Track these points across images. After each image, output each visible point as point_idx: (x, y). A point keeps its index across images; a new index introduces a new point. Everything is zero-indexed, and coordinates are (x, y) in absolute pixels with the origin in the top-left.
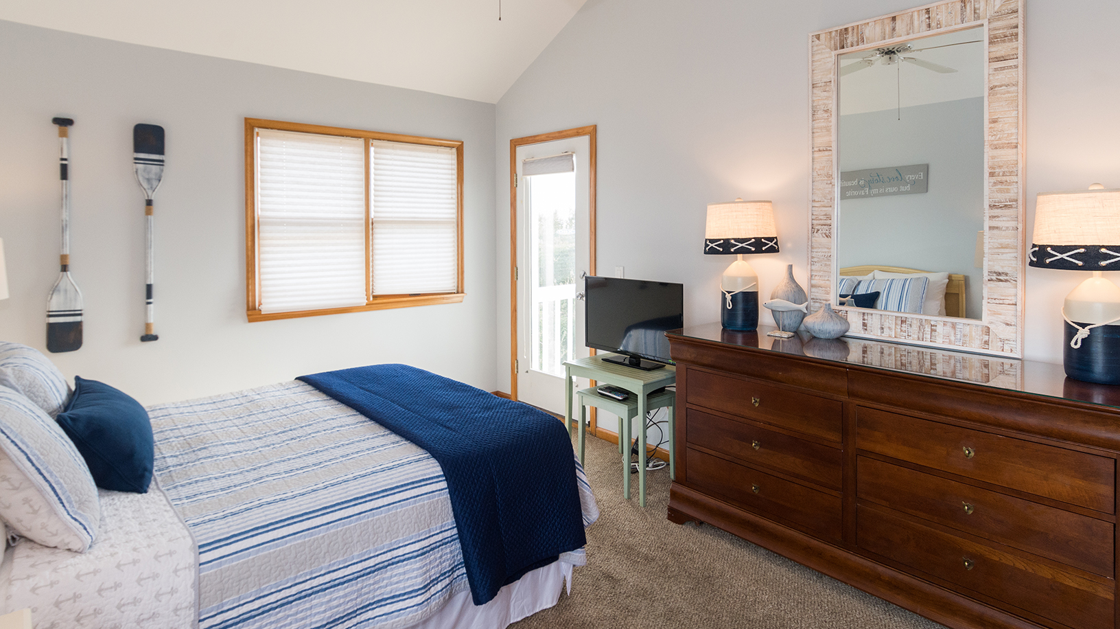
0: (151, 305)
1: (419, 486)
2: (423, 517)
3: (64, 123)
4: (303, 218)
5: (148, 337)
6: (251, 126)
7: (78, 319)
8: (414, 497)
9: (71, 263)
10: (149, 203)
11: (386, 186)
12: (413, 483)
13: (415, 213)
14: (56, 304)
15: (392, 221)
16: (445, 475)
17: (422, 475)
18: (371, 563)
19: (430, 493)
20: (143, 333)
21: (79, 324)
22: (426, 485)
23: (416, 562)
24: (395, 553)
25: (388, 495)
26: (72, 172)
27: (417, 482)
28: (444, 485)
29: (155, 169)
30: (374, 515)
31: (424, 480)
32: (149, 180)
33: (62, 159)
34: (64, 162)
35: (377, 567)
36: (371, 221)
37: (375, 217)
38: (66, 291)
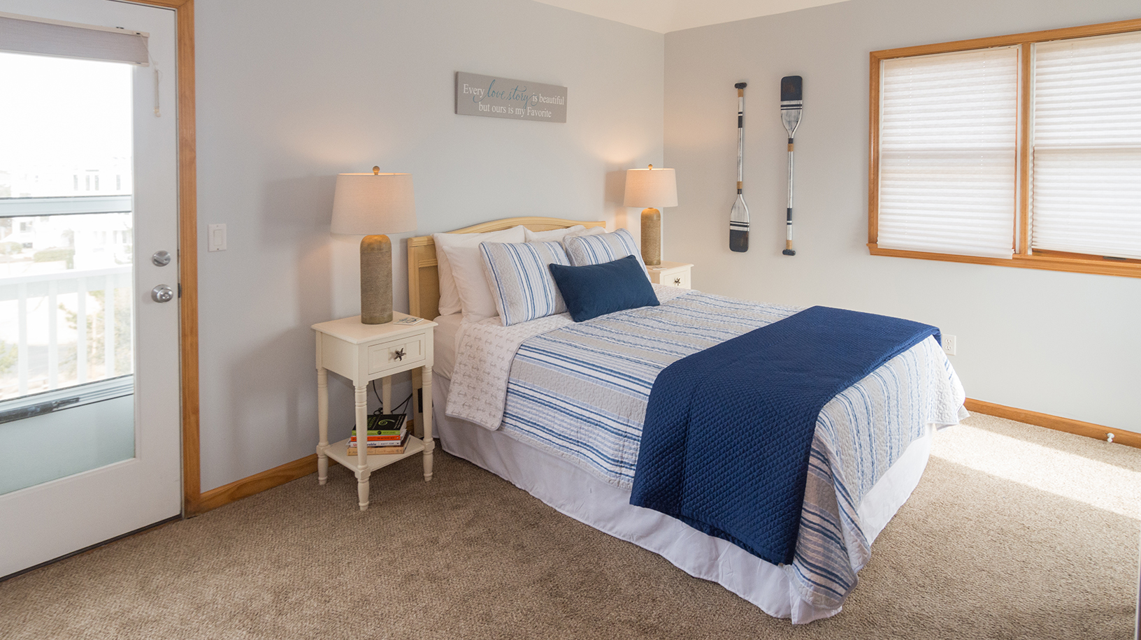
0: (791, 226)
1: (632, 382)
2: (625, 407)
3: (741, 86)
4: (931, 150)
5: (788, 252)
6: (876, 60)
7: (745, 229)
8: (625, 387)
9: (744, 188)
10: (791, 141)
11: (1057, 102)
12: (630, 377)
13: (1114, 136)
14: (734, 217)
15: (1068, 150)
16: (654, 385)
17: (640, 376)
18: (587, 414)
19: (637, 391)
20: (785, 249)
21: (746, 233)
22: (638, 384)
23: (612, 436)
24: (603, 419)
25: (610, 375)
26: (746, 122)
27: (633, 378)
28: (648, 392)
29: (794, 112)
30: (597, 382)
31: (639, 380)
32: (789, 122)
33: (740, 113)
34: (741, 115)
35: (590, 420)
36: (1031, 151)
37: (1037, 145)
38: (739, 208)
